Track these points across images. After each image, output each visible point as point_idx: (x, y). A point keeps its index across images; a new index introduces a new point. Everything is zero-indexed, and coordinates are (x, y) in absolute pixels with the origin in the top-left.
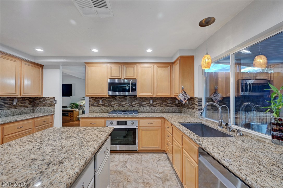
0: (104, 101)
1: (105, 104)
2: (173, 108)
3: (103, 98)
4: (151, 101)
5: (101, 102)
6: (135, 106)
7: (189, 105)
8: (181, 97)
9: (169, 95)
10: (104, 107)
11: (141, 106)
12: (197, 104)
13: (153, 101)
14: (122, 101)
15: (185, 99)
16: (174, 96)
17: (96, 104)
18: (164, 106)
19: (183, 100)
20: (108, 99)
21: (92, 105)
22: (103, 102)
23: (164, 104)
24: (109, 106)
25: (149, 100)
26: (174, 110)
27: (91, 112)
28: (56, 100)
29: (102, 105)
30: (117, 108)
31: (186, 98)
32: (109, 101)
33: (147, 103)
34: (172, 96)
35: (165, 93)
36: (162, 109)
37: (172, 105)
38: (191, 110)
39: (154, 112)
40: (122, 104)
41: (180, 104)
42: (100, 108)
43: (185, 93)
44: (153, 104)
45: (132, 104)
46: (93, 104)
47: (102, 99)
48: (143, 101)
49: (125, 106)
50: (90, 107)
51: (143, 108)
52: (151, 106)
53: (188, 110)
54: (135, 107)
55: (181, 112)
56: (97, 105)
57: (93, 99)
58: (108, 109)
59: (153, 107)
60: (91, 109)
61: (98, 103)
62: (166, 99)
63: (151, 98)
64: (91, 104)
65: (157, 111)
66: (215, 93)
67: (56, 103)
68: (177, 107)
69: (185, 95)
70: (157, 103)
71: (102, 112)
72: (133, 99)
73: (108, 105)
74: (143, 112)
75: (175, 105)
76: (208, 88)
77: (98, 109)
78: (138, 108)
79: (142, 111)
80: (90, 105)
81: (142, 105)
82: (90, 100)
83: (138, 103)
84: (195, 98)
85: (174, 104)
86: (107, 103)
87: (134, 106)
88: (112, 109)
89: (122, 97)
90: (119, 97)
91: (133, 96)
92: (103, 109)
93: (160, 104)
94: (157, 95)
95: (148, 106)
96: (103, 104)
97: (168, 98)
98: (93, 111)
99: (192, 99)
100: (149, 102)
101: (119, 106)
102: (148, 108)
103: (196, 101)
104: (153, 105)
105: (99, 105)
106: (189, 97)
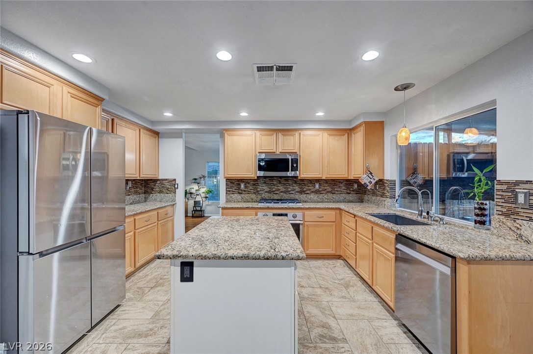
0: (248, 185)
1: (249, 190)
2: (351, 195)
3: (246, 181)
4: (317, 186)
5: (242, 186)
6: (293, 192)
7: (376, 191)
8: (365, 179)
9: (346, 176)
10: (248, 194)
11: (301, 192)
12: (388, 189)
13: (320, 185)
14: (274, 185)
15: (370, 182)
16: (353, 178)
17: (235, 189)
18: (336, 192)
19: (368, 184)
20: (253, 182)
21: (229, 191)
22: (246, 187)
23: (336, 189)
24: (254, 193)
25: (314, 184)
26: (351, 199)
27: (228, 201)
28: (177, 184)
29: (245, 191)
30: (266, 196)
31: (372, 180)
32: (254, 185)
33: (311, 188)
34: (349, 178)
35: (340, 172)
36: (334, 197)
37: (348, 191)
38: (378, 198)
39: (321, 202)
40: (274, 189)
41: (360, 189)
42: (243, 195)
43: (371, 173)
44: (320, 189)
45: (289, 189)
46: (231, 189)
47: (244, 182)
48: (305, 185)
49: (278, 192)
50: (226, 193)
51: (306, 195)
52: (317, 192)
53: (374, 198)
54: (293, 194)
55: (363, 202)
56: (237, 191)
57: (231, 183)
58: (253, 196)
59: (320, 194)
60: (228, 197)
61: (239, 188)
62: (339, 182)
63: (318, 181)
64: (228, 189)
65: (326, 200)
66: (414, 173)
67: (177, 188)
68: (356, 194)
69: (371, 177)
70: (326, 188)
71: (245, 202)
72: (290, 182)
73: (253, 191)
74: (305, 202)
75: (353, 191)
76: (404, 166)
77: (239, 197)
78: (297, 196)
79: (304, 199)
80: (226, 191)
81: (304, 191)
82: (226, 184)
83: (297, 188)
84: (385, 181)
85: (351, 189)
86: (251, 188)
87: (291, 192)
88: (260, 197)
89: (274, 179)
90: (270, 180)
91: (291, 178)
92: (246, 196)
93: (330, 190)
94: (328, 176)
95: (312, 192)
96: (247, 189)
97: (342, 181)
98: (231, 199)
99: (381, 182)
100: (314, 187)
101: (269, 192)
102: (312, 196)
103: (386, 185)
104: (319, 191)
105: (240, 191)
106: (377, 179)
